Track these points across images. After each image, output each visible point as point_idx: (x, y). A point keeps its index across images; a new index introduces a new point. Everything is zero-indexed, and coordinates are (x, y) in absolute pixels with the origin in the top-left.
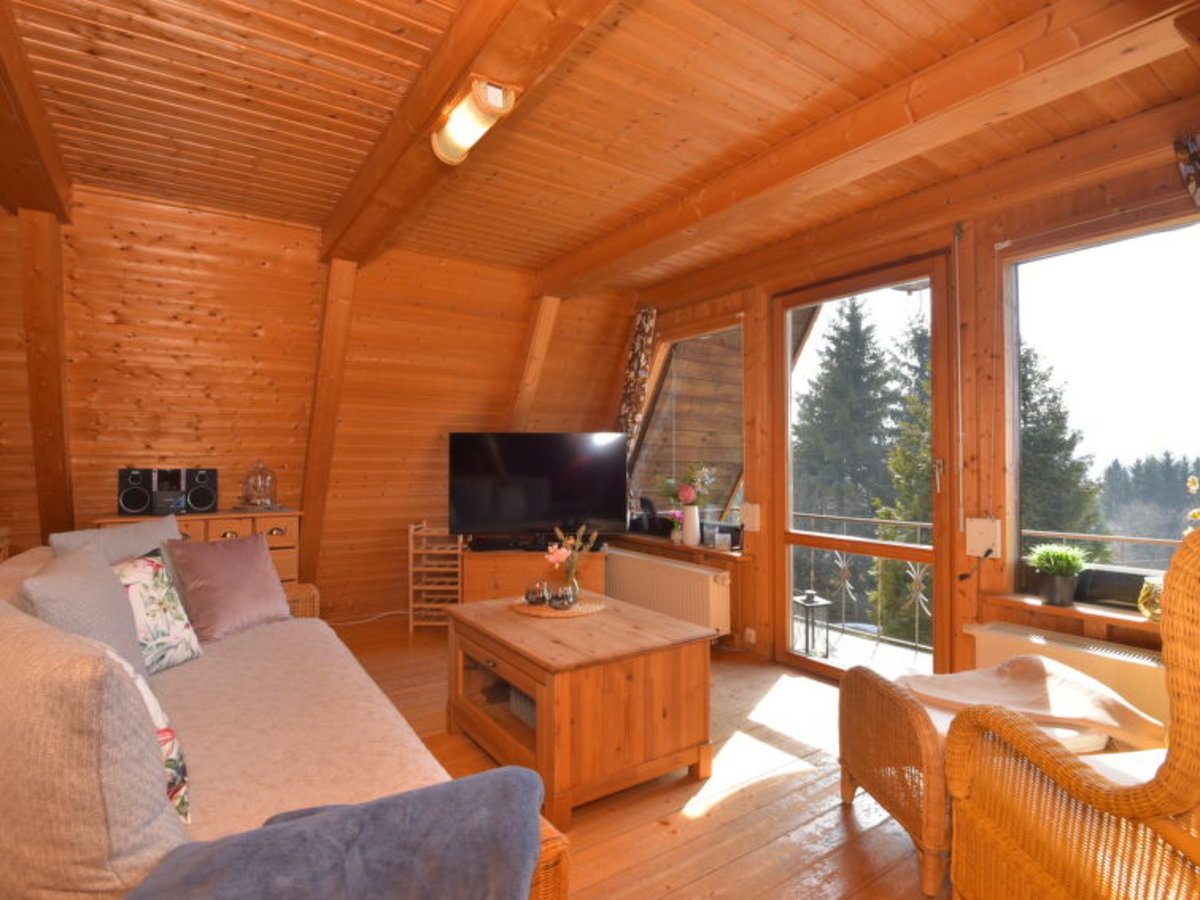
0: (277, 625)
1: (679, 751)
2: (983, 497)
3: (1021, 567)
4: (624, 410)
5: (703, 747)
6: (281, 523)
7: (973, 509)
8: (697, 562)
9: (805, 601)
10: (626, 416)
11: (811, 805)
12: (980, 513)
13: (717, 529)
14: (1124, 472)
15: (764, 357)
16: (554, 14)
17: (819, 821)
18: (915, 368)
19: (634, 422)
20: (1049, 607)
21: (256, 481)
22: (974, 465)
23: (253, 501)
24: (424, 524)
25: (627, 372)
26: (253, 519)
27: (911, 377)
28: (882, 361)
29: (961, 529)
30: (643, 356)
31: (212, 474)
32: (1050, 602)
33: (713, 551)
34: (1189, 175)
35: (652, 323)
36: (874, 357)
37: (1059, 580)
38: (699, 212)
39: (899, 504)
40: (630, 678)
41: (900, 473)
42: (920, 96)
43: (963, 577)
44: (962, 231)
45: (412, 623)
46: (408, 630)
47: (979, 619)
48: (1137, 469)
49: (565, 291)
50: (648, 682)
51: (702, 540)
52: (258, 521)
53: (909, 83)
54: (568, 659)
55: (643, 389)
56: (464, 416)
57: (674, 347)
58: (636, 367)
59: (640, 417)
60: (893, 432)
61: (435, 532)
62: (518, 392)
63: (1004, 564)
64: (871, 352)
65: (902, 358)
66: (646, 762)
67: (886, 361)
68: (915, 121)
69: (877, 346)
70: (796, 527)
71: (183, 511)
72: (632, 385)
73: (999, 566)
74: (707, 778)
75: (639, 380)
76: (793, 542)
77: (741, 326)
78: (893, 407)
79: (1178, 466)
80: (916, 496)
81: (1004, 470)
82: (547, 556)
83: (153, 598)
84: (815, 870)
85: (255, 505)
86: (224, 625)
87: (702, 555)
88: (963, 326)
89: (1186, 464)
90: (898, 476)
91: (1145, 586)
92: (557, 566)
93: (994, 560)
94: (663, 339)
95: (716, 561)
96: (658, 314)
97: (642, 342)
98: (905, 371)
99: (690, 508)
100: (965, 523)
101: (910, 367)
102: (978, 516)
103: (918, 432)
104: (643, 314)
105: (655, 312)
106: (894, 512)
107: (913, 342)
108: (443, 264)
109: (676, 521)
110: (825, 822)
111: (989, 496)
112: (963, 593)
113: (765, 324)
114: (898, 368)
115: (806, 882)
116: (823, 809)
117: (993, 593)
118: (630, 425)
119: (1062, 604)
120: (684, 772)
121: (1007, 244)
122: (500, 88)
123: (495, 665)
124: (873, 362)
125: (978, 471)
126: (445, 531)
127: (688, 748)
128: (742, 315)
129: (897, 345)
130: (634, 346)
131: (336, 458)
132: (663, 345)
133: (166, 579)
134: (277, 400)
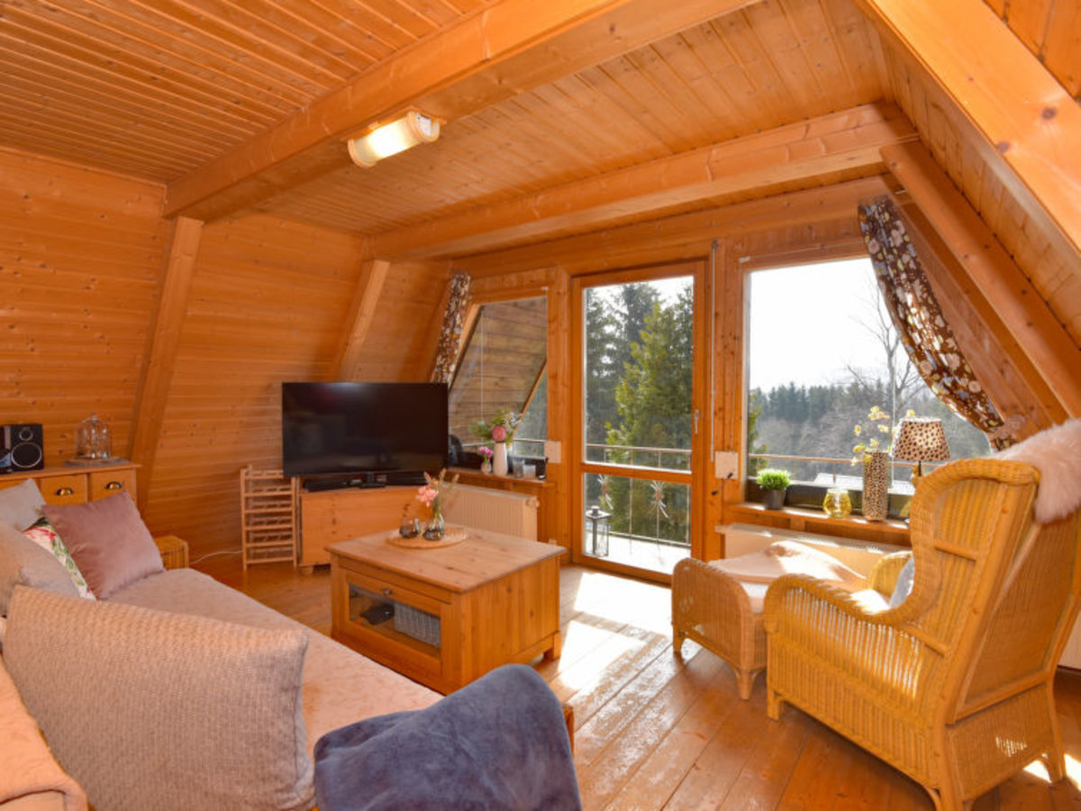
0: (154, 578)
1: (541, 640)
2: (727, 437)
3: (751, 485)
4: (440, 361)
5: (556, 636)
6: (118, 477)
7: (720, 446)
8: (508, 489)
9: (593, 514)
10: (441, 366)
11: (634, 664)
12: (725, 447)
13: (523, 462)
14: (764, 398)
15: (565, 324)
16: (500, 82)
17: (643, 674)
18: (625, 315)
19: (448, 372)
20: (770, 511)
21: (90, 433)
22: (720, 414)
23: (88, 455)
24: (251, 467)
25: (443, 328)
26: (88, 474)
27: (621, 322)
28: (601, 309)
29: (712, 460)
30: (458, 316)
31: (36, 430)
32: (770, 508)
33: (522, 479)
34: (866, 231)
35: (466, 287)
36: (595, 304)
37: (775, 492)
38: (537, 214)
39: (622, 427)
40: (509, 590)
41: (624, 404)
42: (717, 161)
43: (714, 493)
44: (717, 245)
45: (246, 562)
46: (242, 568)
47: (722, 522)
48: (772, 395)
49: (393, 257)
50: (521, 592)
51: (510, 470)
52: (93, 476)
53: (711, 150)
54: (467, 582)
55: (457, 344)
56: (296, 368)
57: (482, 308)
58: (451, 324)
59: (453, 368)
60: (608, 367)
61: (265, 475)
62: (347, 344)
63: (739, 482)
64: (594, 300)
65: (615, 306)
66: (520, 652)
67: (604, 309)
68: (713, 178)
69: (597, 296)
70: (589, 459)
71: (10, 470)
72: (448, 340)
73: (736, 484)
74: (558, 658)
75: (455, 336)
76: (587, 471)
77: (546, 297)
78: (610, 346)
79: (798, 392)
80: (635, 421)
81: (741, 418)
82: (418, 497)
84: (652, 708)
85: (90, 458)
86: (109, 585)
87: (510, 483)
88: (716, 314)
89: (804, 391)
90: (623, 406)
91: (827, 495)
92: (428, 505)
93: (733, 480)
94: (474, 301)
95: (523, 487)
96: (472, 280)
97: (457, 303)
98: (618, 317)
99: (499, 445)
100: (714, 455)
101: (621, 314)
102: (723, 450)
103: (637, 371)
104: (458, 280)
105: (469, 278)
106: (619, 433)
107: (623, 293)
108: (284, 225)
109: (485, 456)
110: (648, 674)
111: (731, 437)
112: (712, 504)
113: (566, 299)
114: (613, 314)
115: (649, 717)
116: (643, 666)
117: (731, 503)
118: (445, 374)
119: (777, 509)
120: (541, 656)
121: (747, 259)
122: (428, 118)
123: (391, 593)
124: (594, 309)
125: (724, 419)
126: (278, 474)
127: (546, 638)
128: (546, 288)
129: (612, 296)
130: (449, 306)
131: (169, 409)
132: (474, 305)
133: (63, 547)
134: (108, 352)
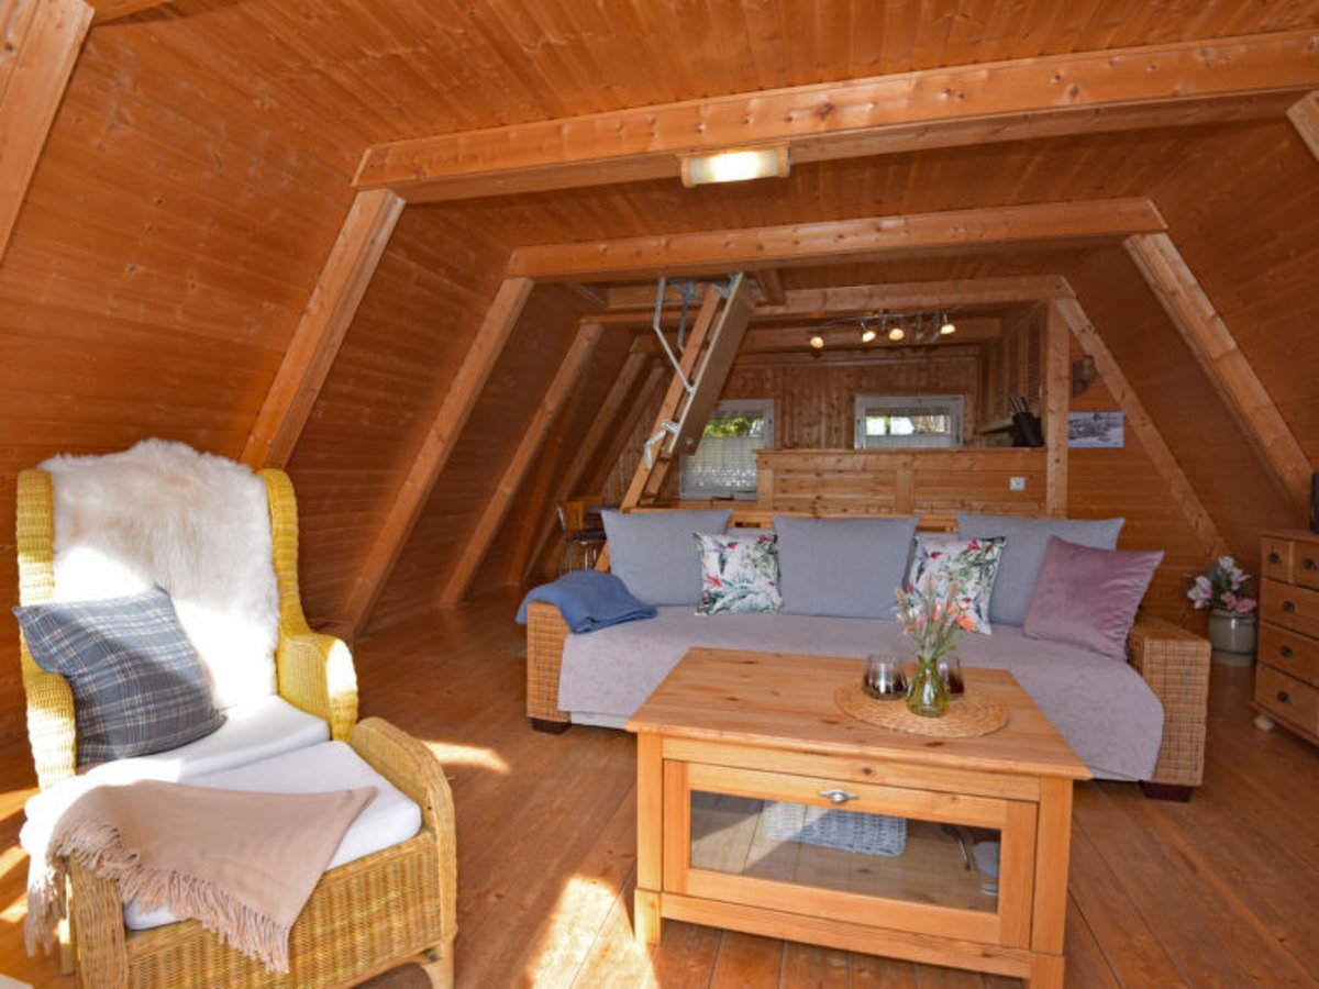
83: (947, 567)
